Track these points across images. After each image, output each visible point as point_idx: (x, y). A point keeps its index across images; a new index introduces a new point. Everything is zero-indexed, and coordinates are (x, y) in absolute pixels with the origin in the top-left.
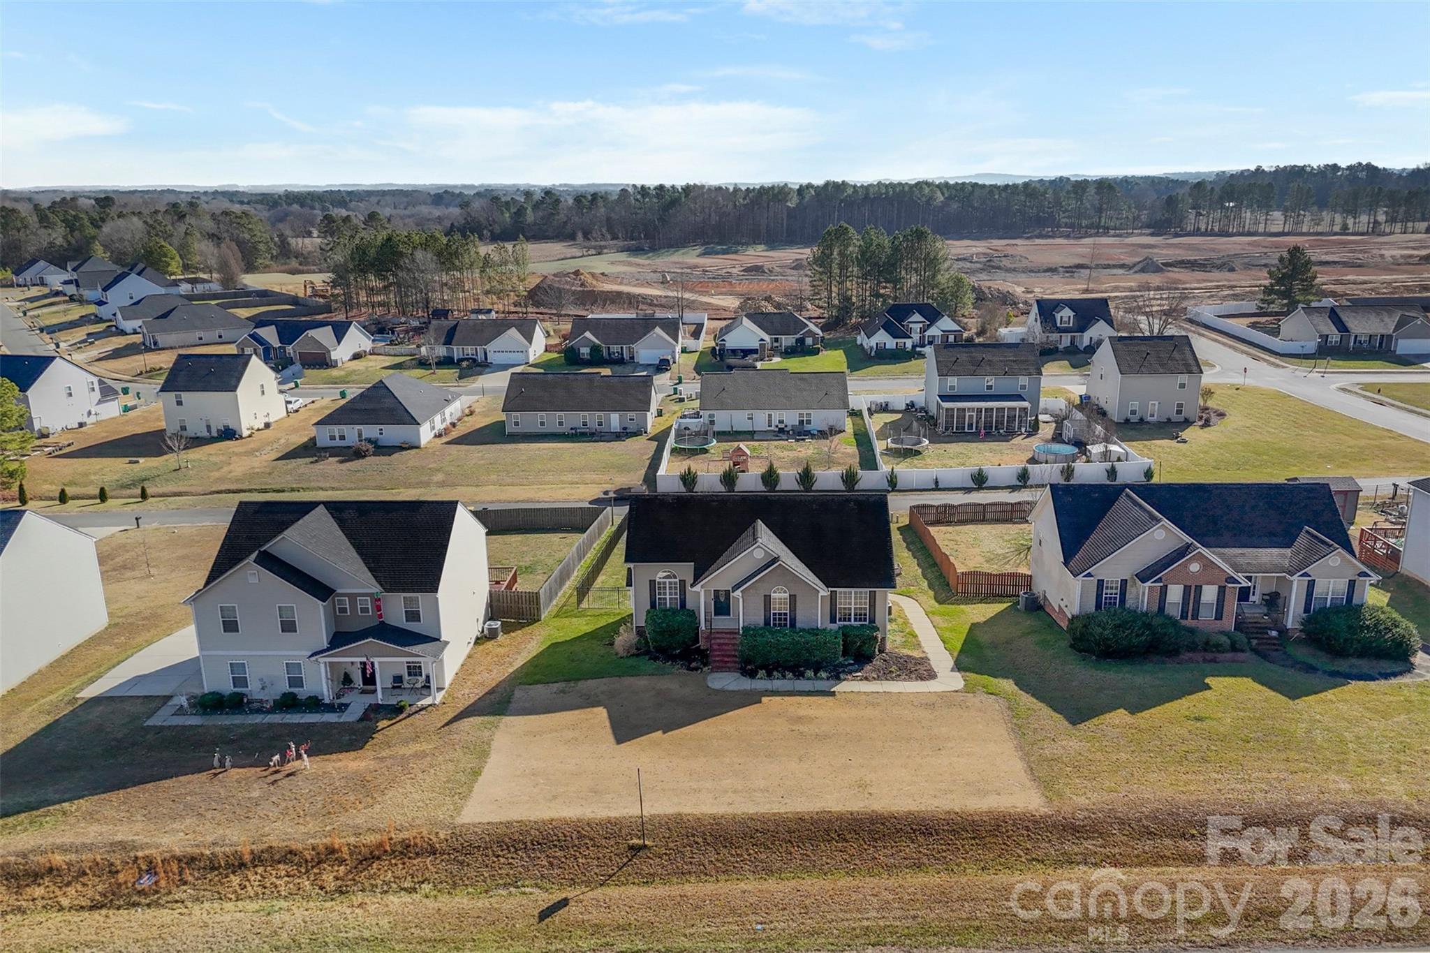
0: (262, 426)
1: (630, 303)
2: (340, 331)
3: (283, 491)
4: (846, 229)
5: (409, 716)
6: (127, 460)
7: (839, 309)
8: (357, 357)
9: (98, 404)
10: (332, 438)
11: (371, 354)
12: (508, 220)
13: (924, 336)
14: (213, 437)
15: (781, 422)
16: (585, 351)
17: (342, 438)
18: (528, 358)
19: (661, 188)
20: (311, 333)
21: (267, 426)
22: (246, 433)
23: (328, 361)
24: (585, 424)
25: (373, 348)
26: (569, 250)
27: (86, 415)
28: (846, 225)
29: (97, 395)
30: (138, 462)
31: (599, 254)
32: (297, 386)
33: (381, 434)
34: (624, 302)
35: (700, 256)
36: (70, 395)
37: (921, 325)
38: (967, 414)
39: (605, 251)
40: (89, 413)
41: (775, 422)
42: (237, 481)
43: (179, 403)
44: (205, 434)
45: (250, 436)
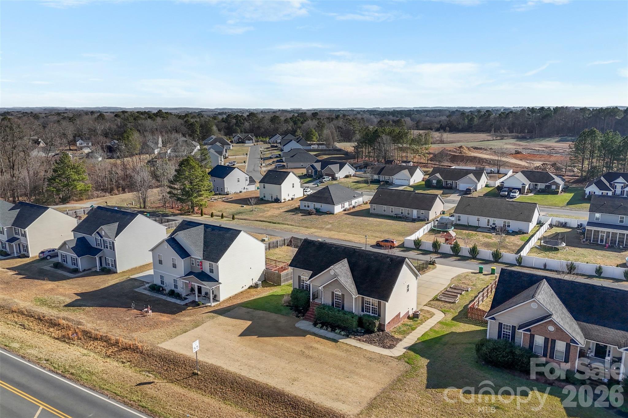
0: (290, 199)
1: (479, 162)
2: (341, 166)
3: (275, 223)
4: (595, 131)
5: (201, 307)
6: (241, 205)
7: (588, 172)
8: (347, 177)
9: (248, 185)
10: (305, 206)
11: (354, 176)
12: (466, 123)
13: (624, 191)
14: (272, 201)
15: (494, 224)
16: (434, 182)
17: (308, 207)
18: (409, 183)
19: (542, 108)
20: (330, 166)
21: (292, 199)
22: (283, 201)
23: (334, 177)
24: (402, 213)
25: (355, 174)
26: (489, 137)
27: (243, 189)
28: (595, 129)
29: (248, 182)
30: (243, 207)
31: (502, 139)
32: (318, 186)
33: (321, 207)
34: (476, 162)
35: (557, 142)
36: (239, 181)
37: (623, 185)
38: (600, 234)
39: (505, 138)
40: (244, 188)
41: (491, 223)
42: (266, 217)
43: (264, 187)
44: (270, 200)
45: (284, 202)
